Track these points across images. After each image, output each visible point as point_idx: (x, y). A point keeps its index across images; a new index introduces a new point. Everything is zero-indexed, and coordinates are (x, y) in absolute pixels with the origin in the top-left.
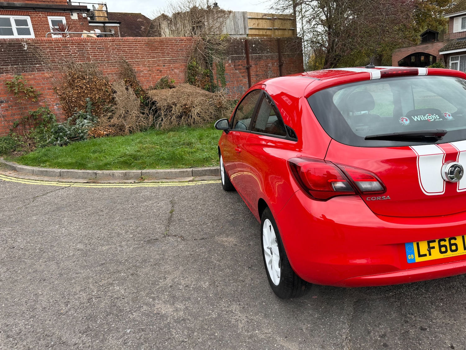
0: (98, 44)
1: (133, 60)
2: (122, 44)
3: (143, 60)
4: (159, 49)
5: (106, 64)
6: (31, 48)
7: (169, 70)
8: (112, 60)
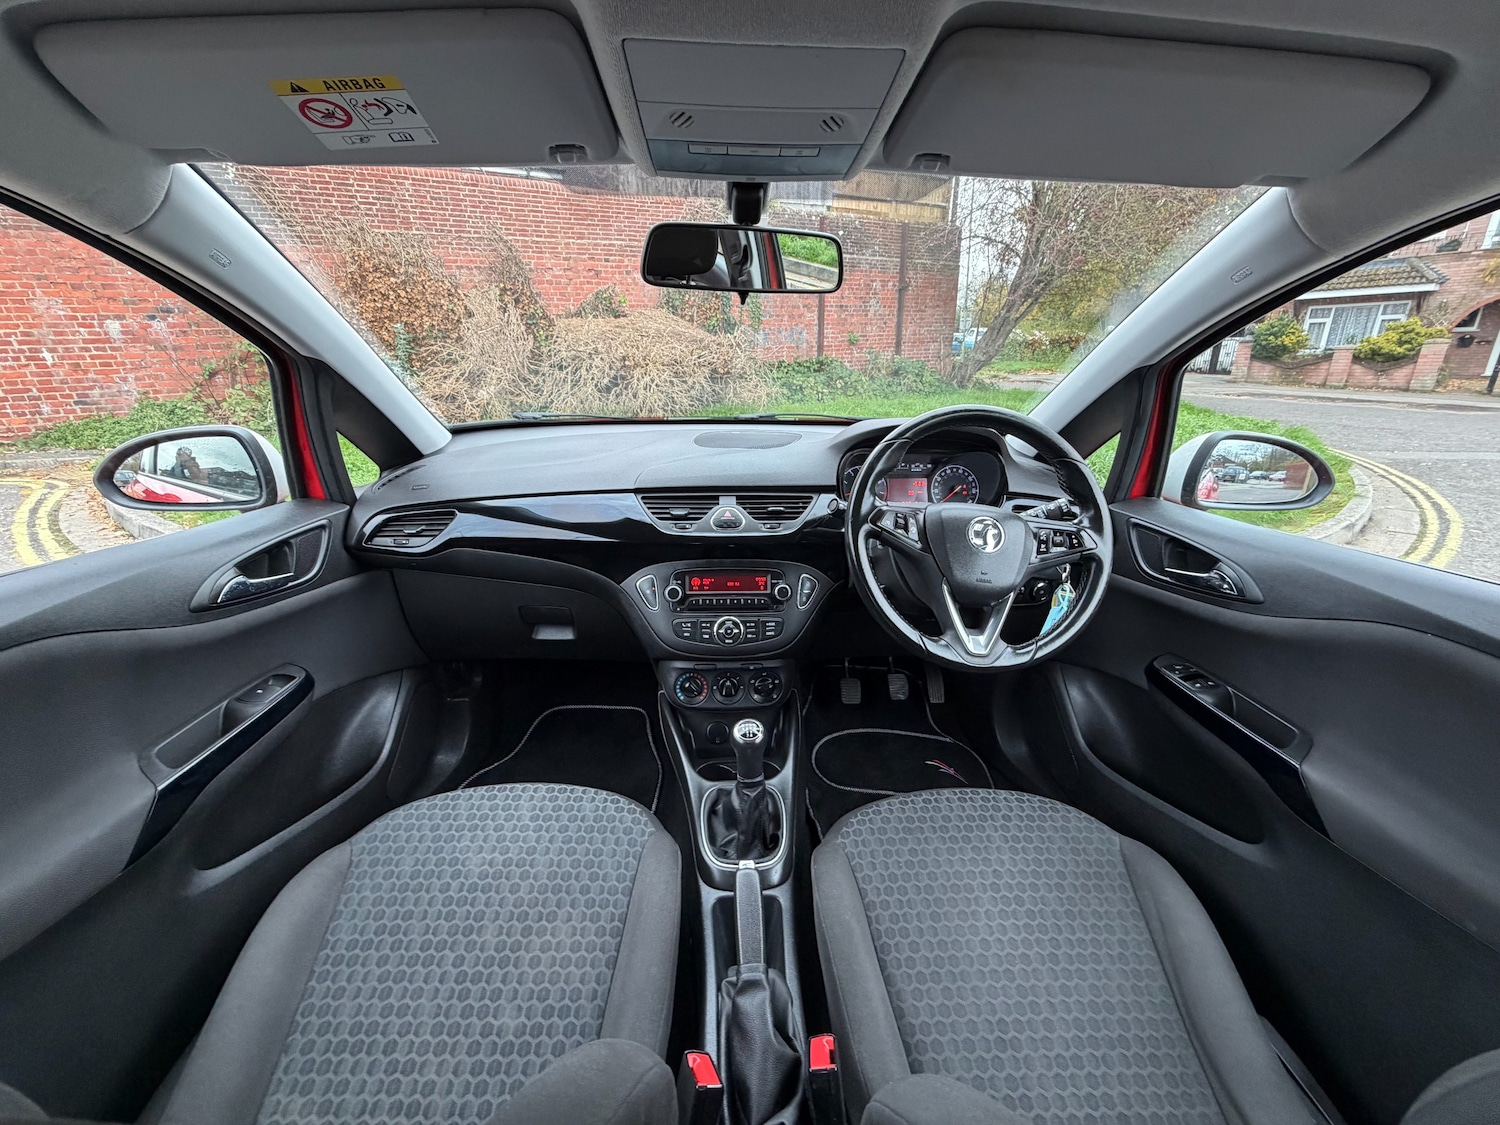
0: (431, 187)
1: (527, 239)
2: (498, 194)
3: (553, 240)
4: (597, 216)
5: (454, 242)
6: (246, 177)
7: (620, 273)
8: (469, 232)
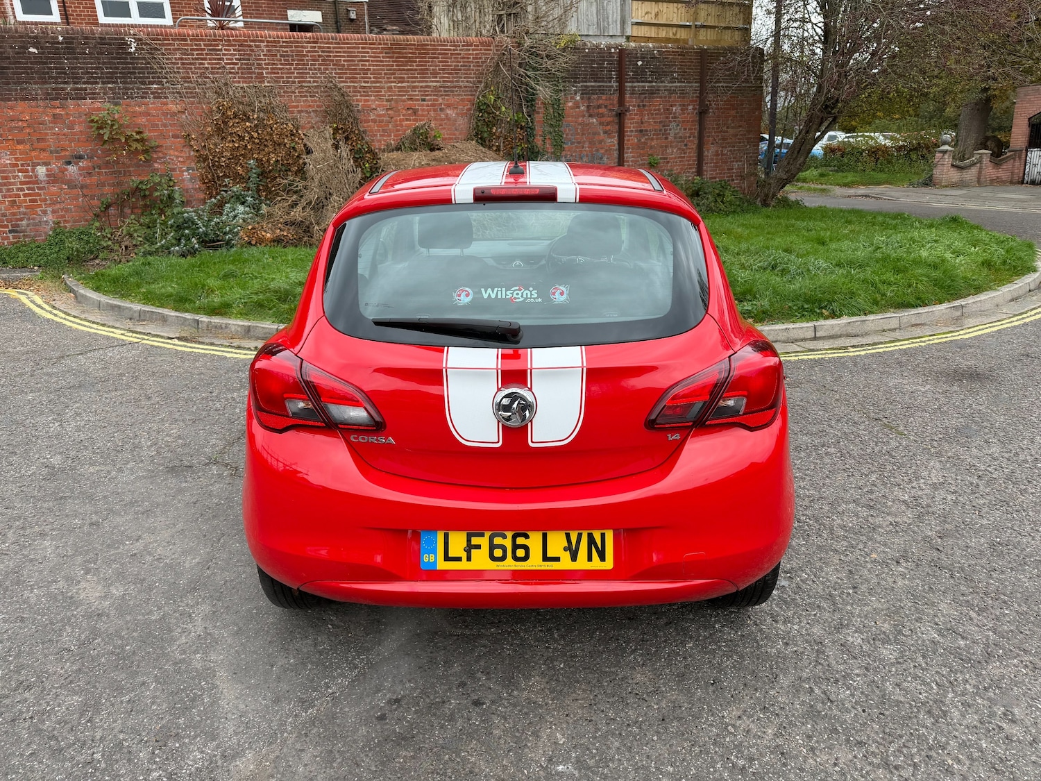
0: (281, 46)
1: (356, 85)
2: (334, 48)
3: (378, 85)
4: (416, 62)
5: (297, 91)
6: (143, 49)
7: (435, 110)
8: (310, 82)
